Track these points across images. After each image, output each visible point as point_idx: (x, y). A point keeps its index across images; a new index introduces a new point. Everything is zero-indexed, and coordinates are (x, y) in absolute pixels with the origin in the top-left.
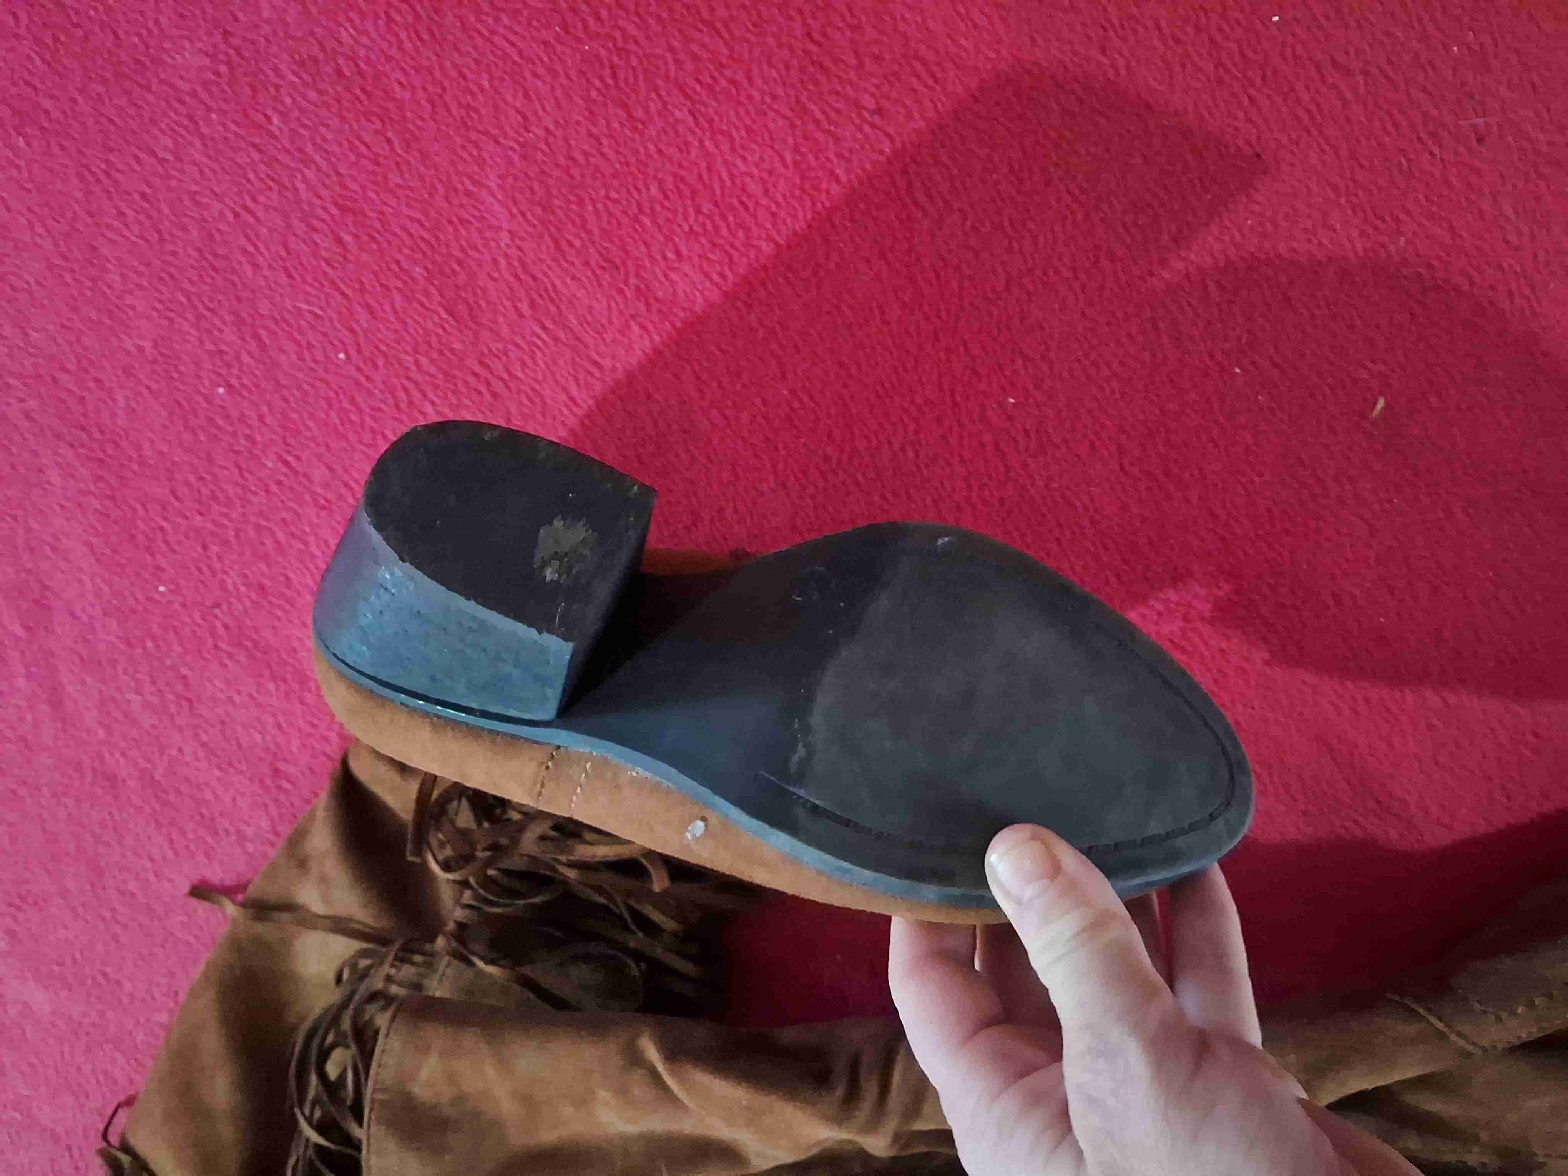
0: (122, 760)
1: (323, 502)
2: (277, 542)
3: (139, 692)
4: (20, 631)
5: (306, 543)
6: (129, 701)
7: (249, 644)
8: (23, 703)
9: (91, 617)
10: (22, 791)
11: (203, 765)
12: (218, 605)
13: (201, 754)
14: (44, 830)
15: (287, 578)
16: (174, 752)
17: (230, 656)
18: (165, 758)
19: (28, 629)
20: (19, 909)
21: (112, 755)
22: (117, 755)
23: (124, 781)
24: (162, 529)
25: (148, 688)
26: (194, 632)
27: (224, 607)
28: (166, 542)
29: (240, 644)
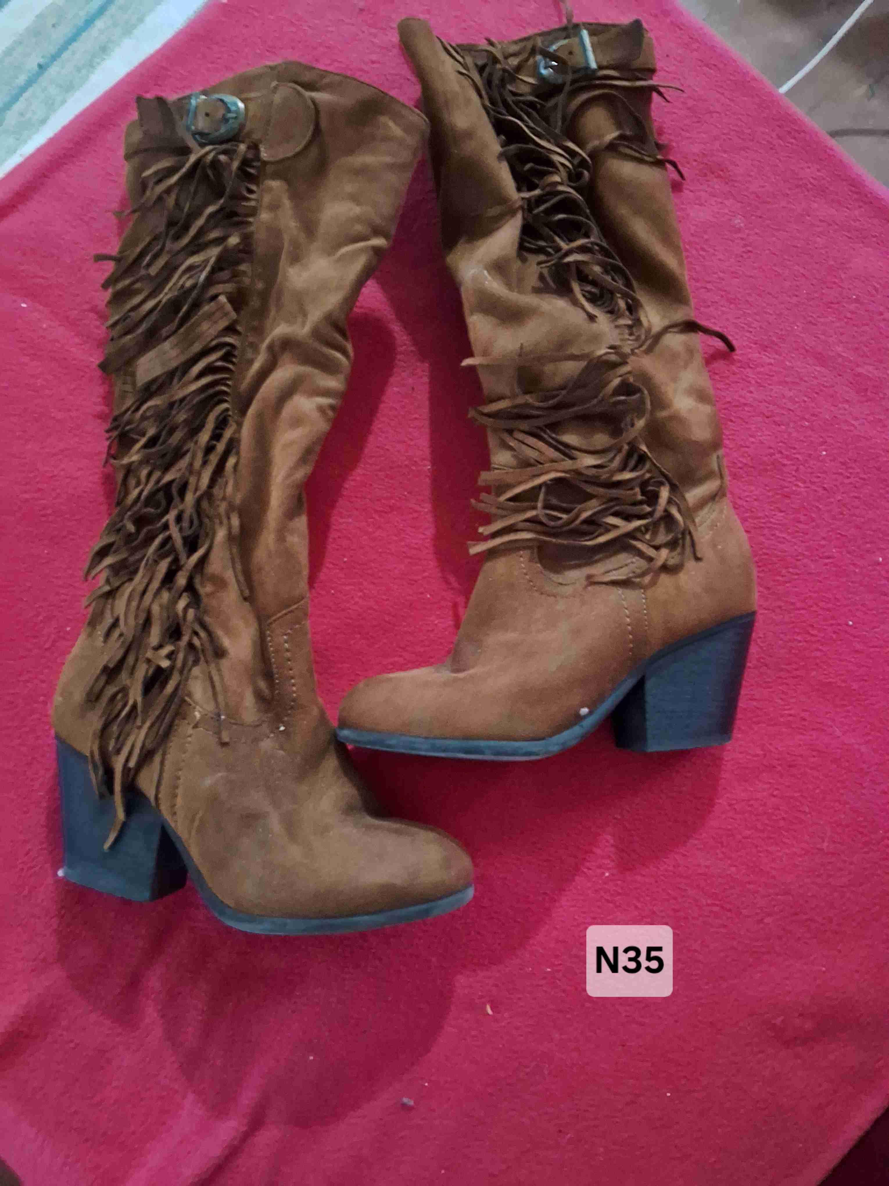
0: (768, 361)
1: (799, 558)
2: (800, 522)
3: (791, 399)
4: (860, 370)
5: (789, 534)
6: (790, 390)
7: (769, 468)
8: (830, 340)
9: (840, 409)
10: (794, 300)
11: (736, 397)
12: (797, 470)
13: (742, 401)
14: (769, 294)
15: (781, 511)
16: (752, 389)
17: (771, 455)
18: (753, 382)
19: (859, 375)
20: (745, 246)
21: (774, 359)
22: (772, 361)
23: (760, 353)
24: (848, 478)
25: (789, 405)
26: (795, 448)
27: (794, 473)
28: (841, 474)
29: (773, 464)
